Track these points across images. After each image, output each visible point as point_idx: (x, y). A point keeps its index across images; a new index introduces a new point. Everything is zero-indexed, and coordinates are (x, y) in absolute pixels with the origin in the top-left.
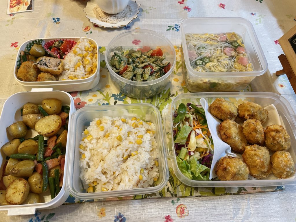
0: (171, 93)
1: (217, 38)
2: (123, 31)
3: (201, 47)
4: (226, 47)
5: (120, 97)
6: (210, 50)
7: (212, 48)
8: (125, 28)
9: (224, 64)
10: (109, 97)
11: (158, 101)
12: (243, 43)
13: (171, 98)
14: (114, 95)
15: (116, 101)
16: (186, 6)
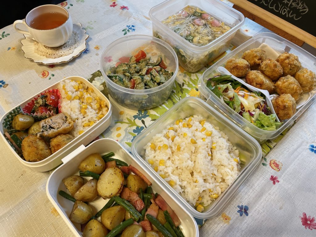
0: (180, 83)
1: (180, 16)
2: (85, 56)
3: (176, 30)
4: (193, 20)
5: (142, 115)
6: (184, 28)
7: (185, 26)
8: (84, 53)
9: (205, 33)
10: (133, 121)
11: (177, 97)
12: (202, 11)
13: (184, 87)
14: (135, 117)
15: (143, 120)
16: (122, 6)
